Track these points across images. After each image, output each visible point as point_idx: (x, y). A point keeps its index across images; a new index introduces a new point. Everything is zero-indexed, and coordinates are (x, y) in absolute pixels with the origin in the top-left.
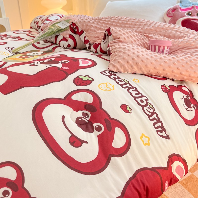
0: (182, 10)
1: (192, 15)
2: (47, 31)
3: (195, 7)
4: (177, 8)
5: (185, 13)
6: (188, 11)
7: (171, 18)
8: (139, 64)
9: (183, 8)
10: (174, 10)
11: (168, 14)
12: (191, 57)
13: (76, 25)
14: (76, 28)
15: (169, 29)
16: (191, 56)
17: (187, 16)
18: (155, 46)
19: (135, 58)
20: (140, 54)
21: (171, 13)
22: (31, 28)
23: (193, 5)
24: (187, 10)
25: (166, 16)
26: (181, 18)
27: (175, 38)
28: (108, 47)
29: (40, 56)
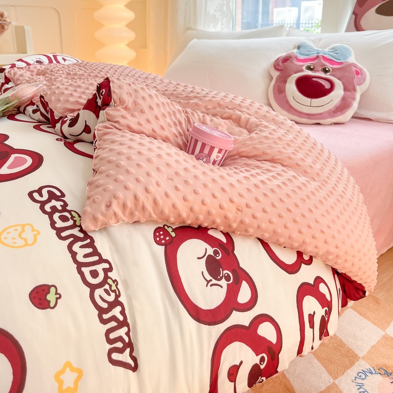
0: (299, 60)
1: (315, 69)
3: (321, 57)
4: (291, 57)
5: (303, 66)
6: (308, 64)
7: (281, 73)
9: (302, 57)
10: (286, 59)
11: (276, 66)
17: (307, 71)
21: (280, 64)
23: (318, 53)
24: (308, 61)
25: (273, 68)
26: (296, 73)
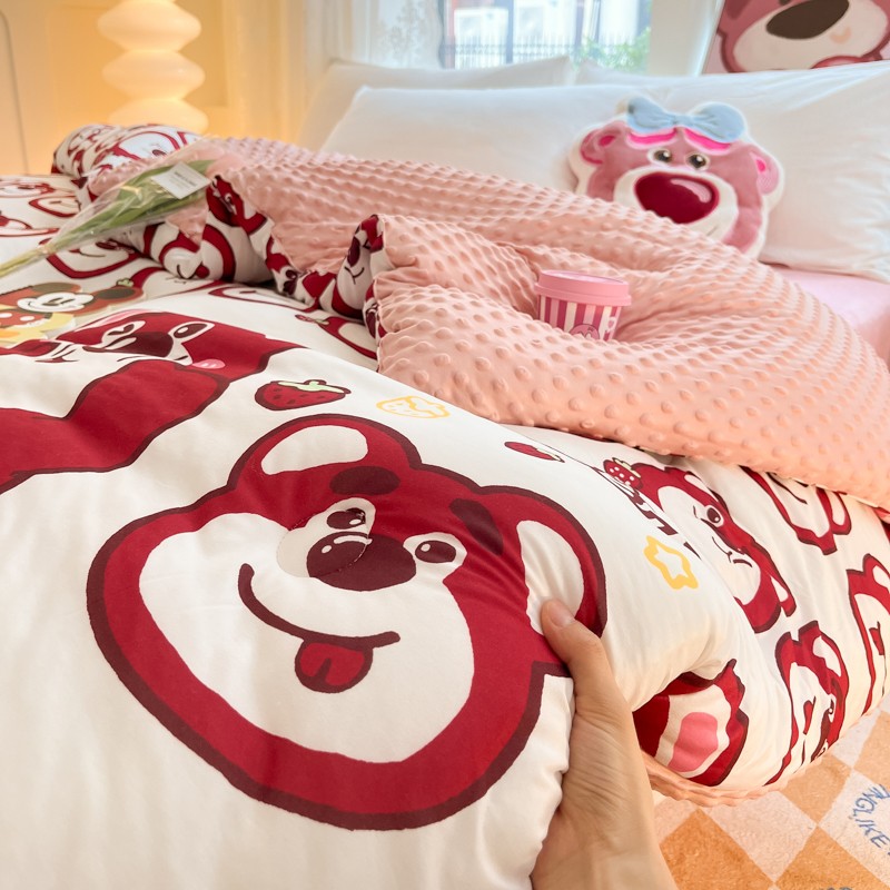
2: (110, 203)
8: (503, 386)
12: (714, 355)
13: (235, 189)
14: (232, 202)
15: (609, 225)
16: (712, 350)
18: (563, 305)
19: (486, 363)
20: (507, 344)
22: (55, 170)
27: (635, 265)
28: (367, 299)
29: (76, 313)
